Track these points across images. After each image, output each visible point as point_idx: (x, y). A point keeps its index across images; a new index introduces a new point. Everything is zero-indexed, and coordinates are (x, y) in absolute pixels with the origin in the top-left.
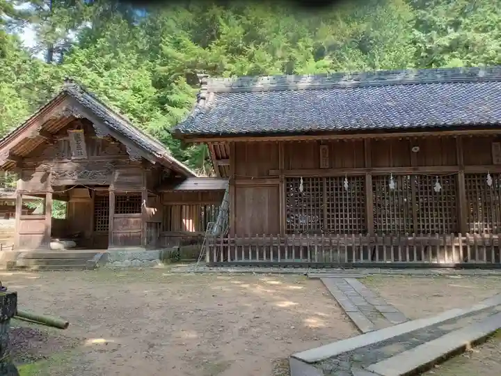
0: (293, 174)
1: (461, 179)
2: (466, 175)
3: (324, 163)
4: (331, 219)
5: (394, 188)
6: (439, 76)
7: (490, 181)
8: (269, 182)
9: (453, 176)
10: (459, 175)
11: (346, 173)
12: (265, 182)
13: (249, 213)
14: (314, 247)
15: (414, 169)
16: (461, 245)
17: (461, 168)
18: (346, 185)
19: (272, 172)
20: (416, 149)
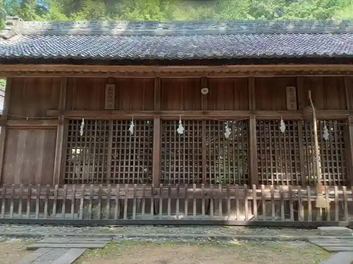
0: (74, 115)
1: (253, 124)
2: (258, 122)
3: (109, 104)
4: (115, 166)
5: (182, 133)
6: (244, 28)
7: (283, 127)
8: (45, 124)
9: (244, 121)
10: (251, 119)
11: (132, 116)
12: (42, 123)
13: (20, 159)
14: (79, 200)
15: (204, 113)
16: (255, 198)
17: (253, 113)
18: (131, 129)
19: (51, 112)
20: (205, 91)
